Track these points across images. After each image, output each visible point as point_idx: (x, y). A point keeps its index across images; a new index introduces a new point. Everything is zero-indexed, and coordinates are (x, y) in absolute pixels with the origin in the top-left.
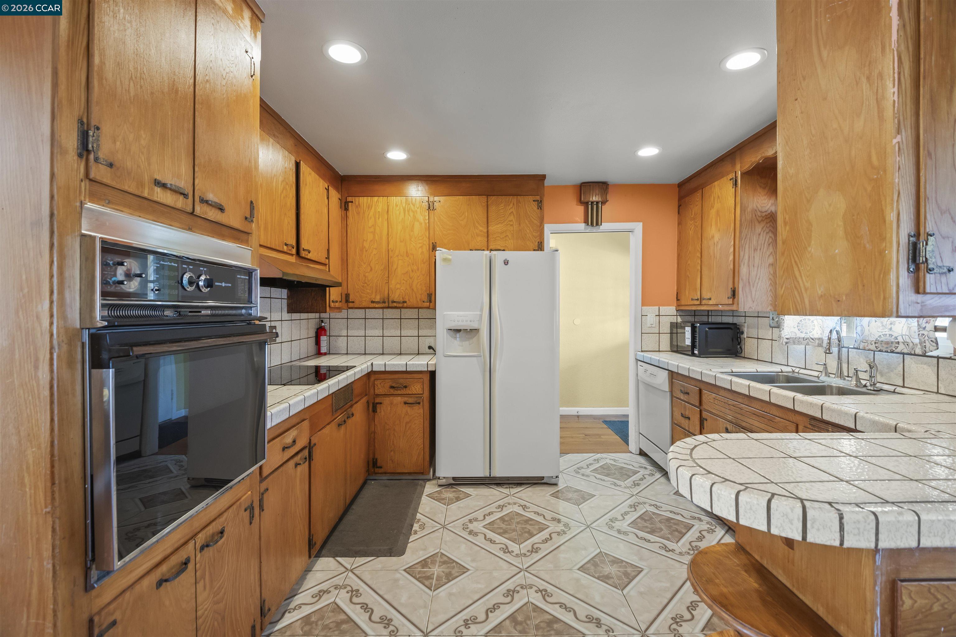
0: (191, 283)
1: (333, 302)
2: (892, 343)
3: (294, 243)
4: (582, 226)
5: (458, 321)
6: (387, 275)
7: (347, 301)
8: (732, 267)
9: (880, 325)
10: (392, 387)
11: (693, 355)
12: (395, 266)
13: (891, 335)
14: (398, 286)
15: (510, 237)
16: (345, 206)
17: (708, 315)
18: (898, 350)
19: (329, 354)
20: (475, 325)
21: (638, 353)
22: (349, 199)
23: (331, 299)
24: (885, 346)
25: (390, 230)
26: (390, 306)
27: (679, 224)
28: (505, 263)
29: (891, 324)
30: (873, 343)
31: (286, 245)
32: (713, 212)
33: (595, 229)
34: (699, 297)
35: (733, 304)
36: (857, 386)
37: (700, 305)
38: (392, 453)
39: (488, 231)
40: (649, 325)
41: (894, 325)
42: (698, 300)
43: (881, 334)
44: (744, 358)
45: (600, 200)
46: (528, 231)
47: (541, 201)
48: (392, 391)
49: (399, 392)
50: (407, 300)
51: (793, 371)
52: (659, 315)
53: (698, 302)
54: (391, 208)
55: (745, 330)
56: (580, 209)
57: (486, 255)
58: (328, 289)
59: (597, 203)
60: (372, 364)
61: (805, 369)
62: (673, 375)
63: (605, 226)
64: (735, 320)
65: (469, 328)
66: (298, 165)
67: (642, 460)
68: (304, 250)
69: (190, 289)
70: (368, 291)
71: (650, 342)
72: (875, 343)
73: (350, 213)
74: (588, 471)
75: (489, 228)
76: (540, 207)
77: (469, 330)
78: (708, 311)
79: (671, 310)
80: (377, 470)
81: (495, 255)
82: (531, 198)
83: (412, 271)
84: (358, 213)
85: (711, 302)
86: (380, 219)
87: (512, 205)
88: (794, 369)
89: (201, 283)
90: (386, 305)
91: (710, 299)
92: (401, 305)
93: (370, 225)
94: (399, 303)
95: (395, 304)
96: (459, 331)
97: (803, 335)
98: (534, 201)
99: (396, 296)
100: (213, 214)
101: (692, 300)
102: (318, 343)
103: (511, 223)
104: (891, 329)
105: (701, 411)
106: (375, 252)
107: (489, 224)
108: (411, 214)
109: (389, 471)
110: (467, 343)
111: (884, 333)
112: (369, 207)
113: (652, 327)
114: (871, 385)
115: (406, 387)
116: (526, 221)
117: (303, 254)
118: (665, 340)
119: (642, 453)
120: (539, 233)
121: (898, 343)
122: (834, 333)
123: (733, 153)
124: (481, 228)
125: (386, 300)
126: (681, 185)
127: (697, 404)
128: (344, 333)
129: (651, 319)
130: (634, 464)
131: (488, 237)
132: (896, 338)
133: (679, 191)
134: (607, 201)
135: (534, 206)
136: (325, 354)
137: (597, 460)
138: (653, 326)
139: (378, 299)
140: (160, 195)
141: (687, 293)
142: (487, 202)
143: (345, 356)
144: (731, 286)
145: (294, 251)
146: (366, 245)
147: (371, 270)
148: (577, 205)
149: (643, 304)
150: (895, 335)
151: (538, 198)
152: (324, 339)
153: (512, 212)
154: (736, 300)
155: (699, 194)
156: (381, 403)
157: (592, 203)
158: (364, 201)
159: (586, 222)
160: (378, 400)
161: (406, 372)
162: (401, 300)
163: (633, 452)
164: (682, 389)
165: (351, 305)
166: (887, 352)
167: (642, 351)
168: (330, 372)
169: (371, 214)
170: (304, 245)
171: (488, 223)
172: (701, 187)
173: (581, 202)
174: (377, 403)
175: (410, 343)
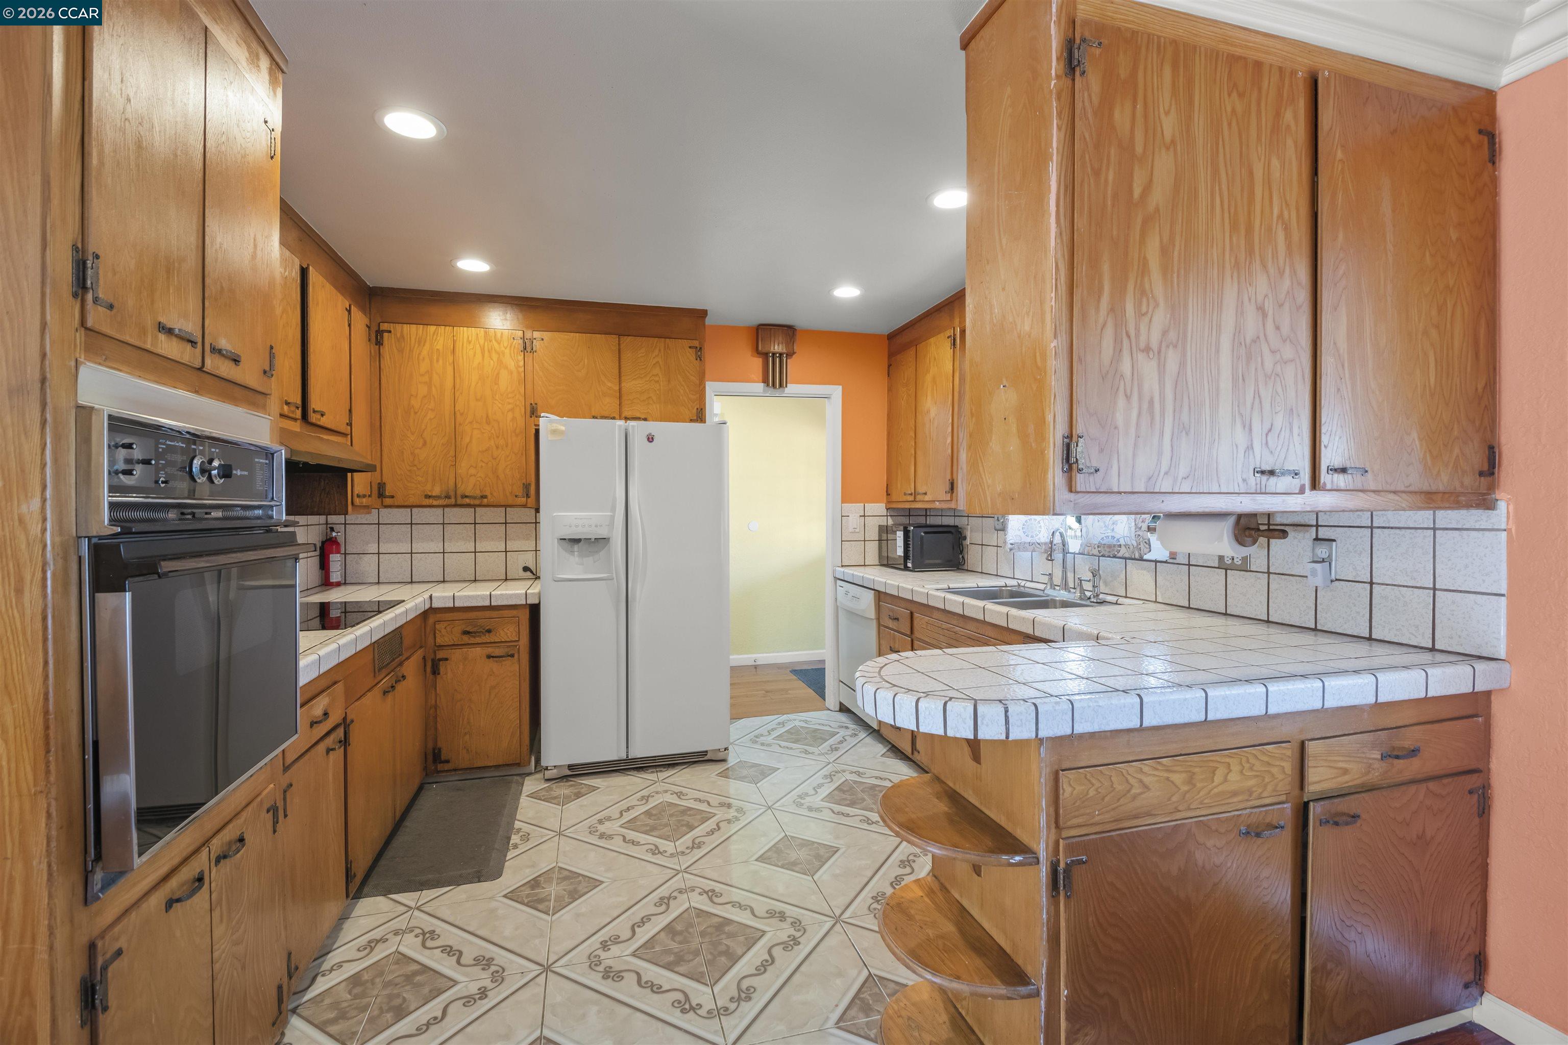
0: (203, 471)
1: (358, 496)
2: (1114, 546)
3: (297, 399)
4: (760, 387)
5: (577, 526)
6: (452, 453)
7: (381, 495)
8: (950, 451)
9: (1102, 524)
10: (466, 633)
11: (906, 568)
12: (467, 440)
13: (1113, 537)
14: (472, 471)
15: (654, 398)
16: (377, 337)
17: (926, 516)
18: (1120, 555)
19: (345, 583)
20: (603, 532)
21: (837, 568)
22: (384, 326)
23: (356, 492)
24: (1108, 550)
25: (458, 381)
26: (459, 502)
27: (890, 390)
28: (648, 439)
29: (1113, 524)
30: (1096, 547)
31: (287, 403)
32: (929, 378)
33: (777, 392)
34: (913, 492)
35: (951, 500)
36: (1081, 599)
37: (915, 501)
38: (468, 736)
39: (620, 390)
40: (851, 530)
41: (1117, 524)
42: (911, 494)
43: (1103, 536)
44: (967, 570)
45: (785, 351)
46: (682, 391)
47: (701, 348)
48: (466, 639)
49: (478, 640)
50: (488, 493)
51: (1019, 585)
52: (864, 516)
53: (911, 498)
54: (459, 345)
55: (968, 534)
56: (758, 362)
57: (620, 426)
58: (349, 475)
59: (781, 355)
60: (431, 597)
61: (1032, 581)
62: (880, 596)
63: (791, 388)
64: (958, 522)
65: (593, 537)
66: (304, 272)
67: (843, 718)
68: (314, 411)
70: (420, 479)
71: (853, 553)
72: (1098, 547)
73: (386, 350)
74: (769, 739)
75: (623, 385)
76: (700, 358)
77: (593, 540)
78: (926, 510)
79: (879, 508)
80: (440, 767)
81: (633, 426)
82: (686, 343)
83: (497, 447)
84: (401, 351)
85: (927, 498)
86: (441, 362)
87: (656, 352)
88: (1020, 582)
89: (214, 472)
90: (452, 501)
91: (925, 494)
92: (477, 502)
93: (423, 369)
94: (475, 498)
95: (467, 501)
96: (577, 541)
97: (1029, 540)
98: (690, 347)
99: (468, 487)
100: (225, 369)
101: (905, 494)
102: (324, 565)
103: (657, 379)
104: (1113, 530)
105: (912, 641)
106: (431, 415)
107: (623, 378)
108: (495, 357)
109: (460, 767)
110: (591, 558)
111: (1106, 535)
112: (421, 342)
113: (855, 532)
114: (1094, 597)
115: (489, 631)
116: (679, 376)
117: (313, 418)
118: (872, 549)
119: (843, 709)
120: (698, 395)
121: (1120, 546)
122: (1058, 534)
123: (951, 302)
124: (609, 384)
125: (452, 494)
126: (891, 336)
127: (909, 633)
128: (373, 548)
129: (854, 521)
130: (832, 724)
131: (620, 397)
132: (1118, 540)
133: (889, 344)
134: (794, 353)
135: (691, 354)
136: (338, 584)
137: (783, 724)
138: (857, 530)
139: (437, 491)
141: (899, 485)
142: (619, 344)
143: (376, 587)
144: (949, 477)
145: (298, 414)
146: (415, 403)
147: (425, 443)
148: (752, 356)
149: (844, 501)
150: (1117, 536)
151: (696, 343)
152: (335, 560)
153: (658, 362)
154: (954, 494)
155: (912, 352)
156: (446, 659)
157: (774, 354)
158: (412, 331)
159: (765, 381)
160: (441, 654)
161: (490, 608)
162: (478, 493)
163: (831, 708)
164: (891, 614)
165: (388, 501)
166: (1109, 557)
167: (842, 566)
168: (347, 614)
169: (425, 352)
170: (315, 403)
171: (620, 377)
172: (914, 343)
173: (758, 352)
174: (440, 660)
175: (492, 563)
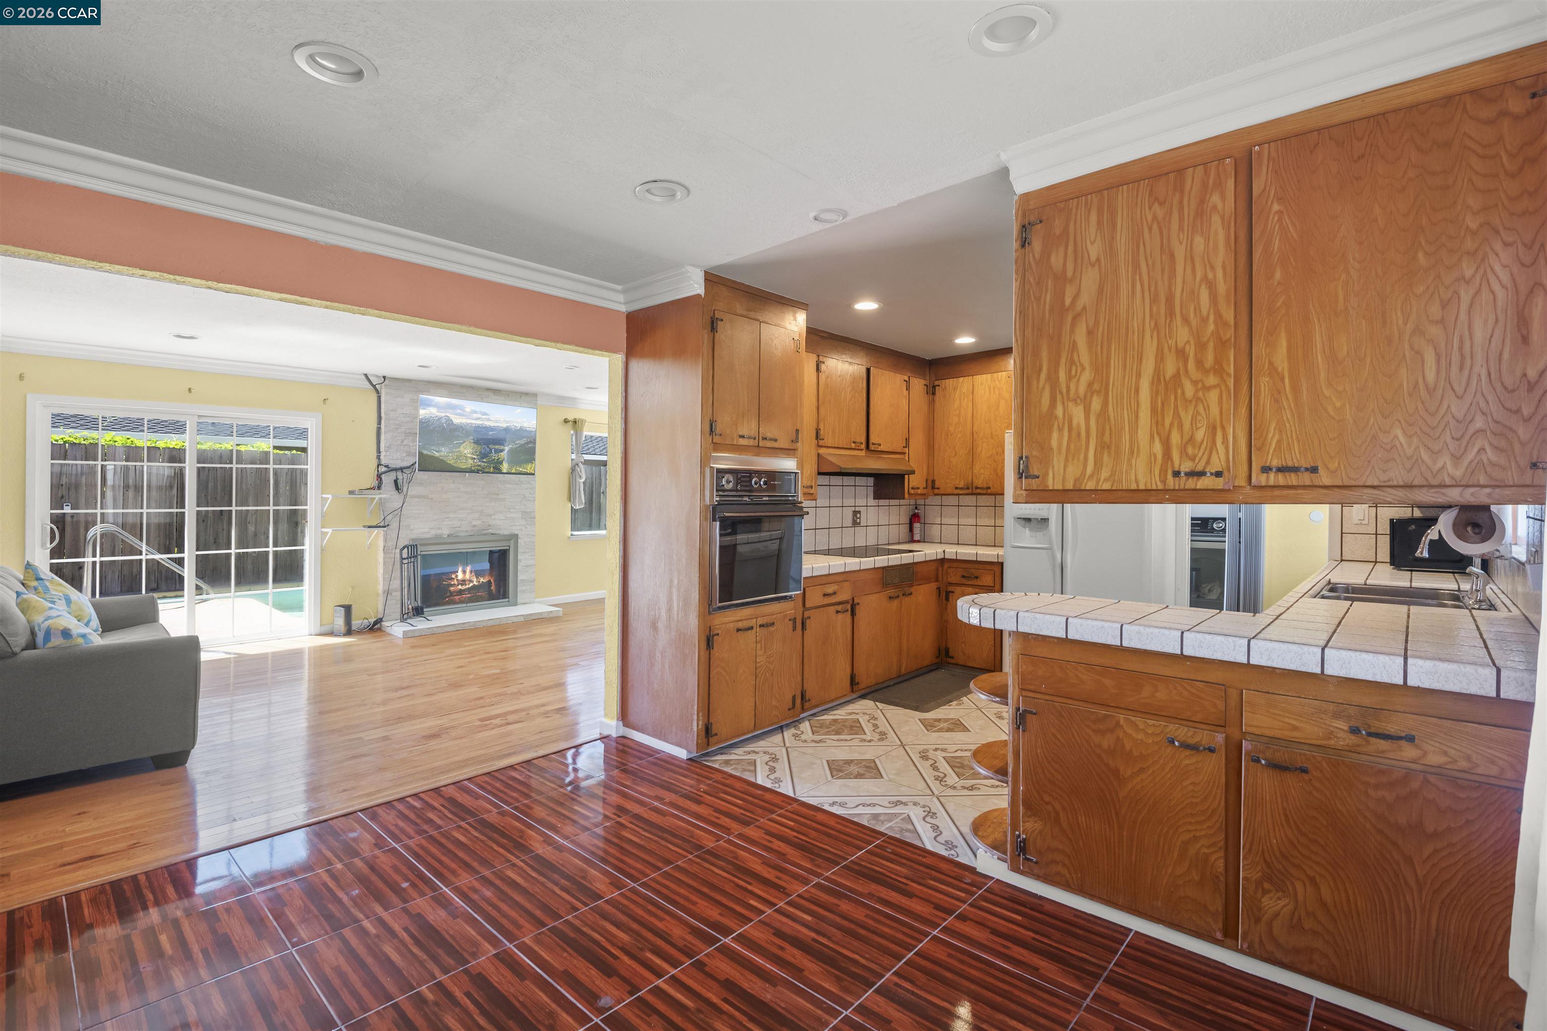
0: (756, 483)
1: (912, 488)
3: (863, 440)
5: (1026, 509)
6: (971, 460)
7: (933, 488)
10: (963, 577)
12: (979, 450)
14: (982, 471)
16: (932, 390)
19: (924, 542)
20: (1044, 514)
22: (937, 383)
23: (911, 486)
25: (975, 412)
26: (974, 492)
31: (854, 442)
38: (963, 645)
48: (964, 581)
49: (970, 583)
50: (991, 486)
54: (976, 387)
58: (906, 476)
60: (944, 551)
65: (1039, 518)
66: (868, 370)
68: (873, 444)
69: (756, 486)
70: (953, 477)
71: (1359, 546)
73: (937, 397)
77: (1039, 520)
80: (949, 660)
83: (997, 454)
84: (944, 396)
86: (965, 400)
89: (762, 483)
90: (970, 491)
92: (984, 492)
93: (956, 407)
94: (982, 488)
95: (979, 491)
96: (1028, 520)
99: (979, 482)
100: (769, 444)
102: (911, 530)
106: (959, 435)
108: (997, 392)
109: (961, 663)
112: (955, 389)
115: (977, 578)
117: (872, 447)
125: (970, 486)
128: (938, 521)
136: (918, 541)
139: (961, 485)
140: (742, 442)
143: (939, 545)
145: (863, 446)
146: (952, 429)
147: (956, 454)
152: (917, 526)
156: (953, 592)
158: (950, 383)
160: (950, 589)
161: (977, 562)
162: (985, 485)
165: (936, 491)
169: (957, 395)
170: (873, 439)
174: (950, 592)
175: (986, 533)
